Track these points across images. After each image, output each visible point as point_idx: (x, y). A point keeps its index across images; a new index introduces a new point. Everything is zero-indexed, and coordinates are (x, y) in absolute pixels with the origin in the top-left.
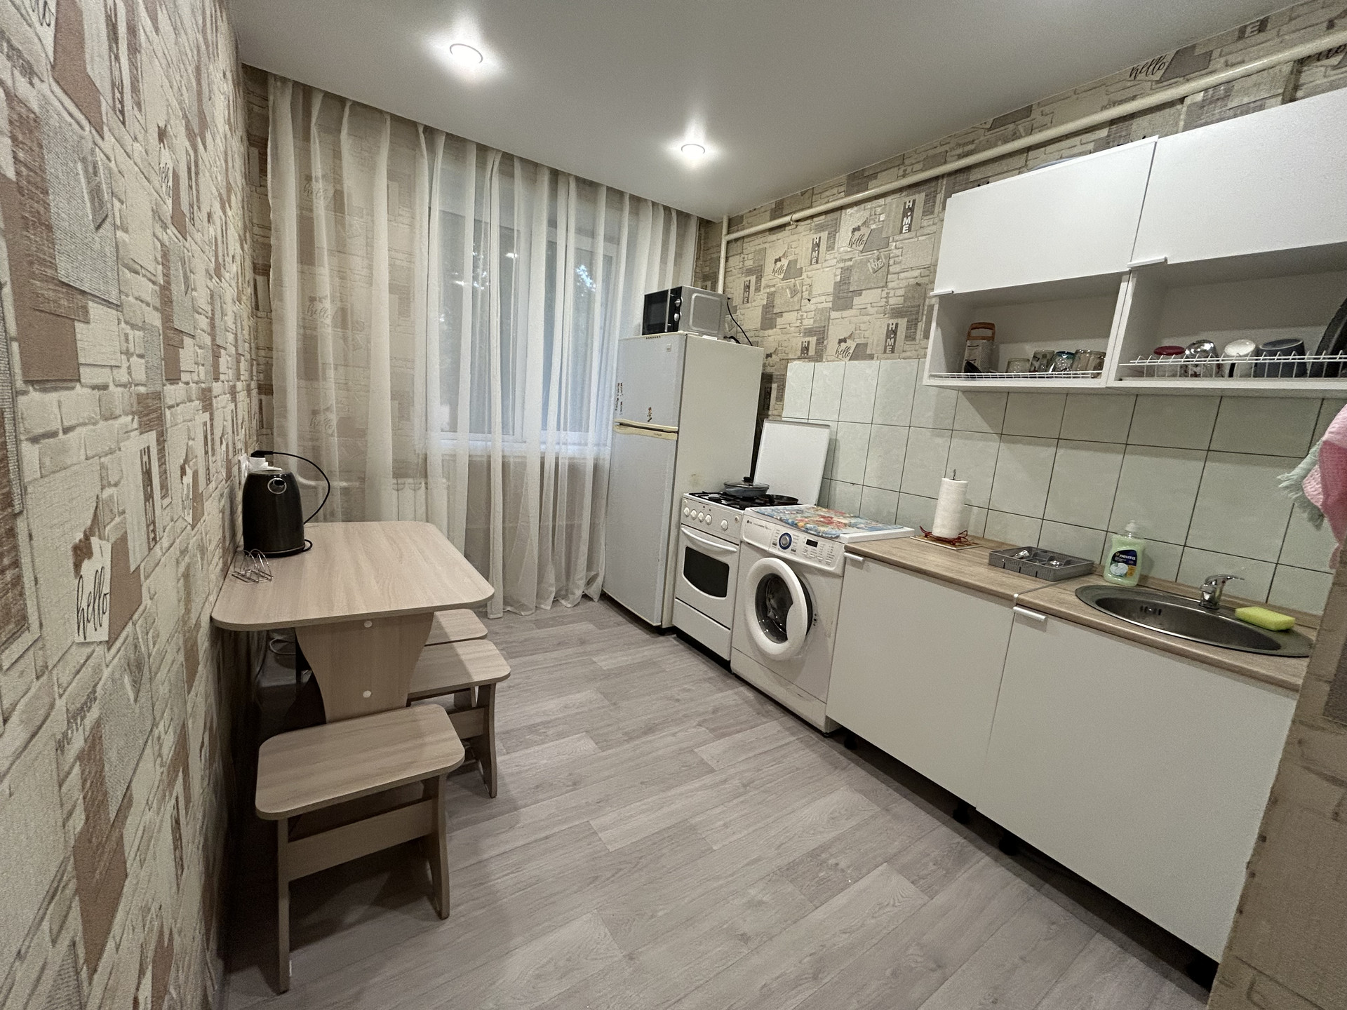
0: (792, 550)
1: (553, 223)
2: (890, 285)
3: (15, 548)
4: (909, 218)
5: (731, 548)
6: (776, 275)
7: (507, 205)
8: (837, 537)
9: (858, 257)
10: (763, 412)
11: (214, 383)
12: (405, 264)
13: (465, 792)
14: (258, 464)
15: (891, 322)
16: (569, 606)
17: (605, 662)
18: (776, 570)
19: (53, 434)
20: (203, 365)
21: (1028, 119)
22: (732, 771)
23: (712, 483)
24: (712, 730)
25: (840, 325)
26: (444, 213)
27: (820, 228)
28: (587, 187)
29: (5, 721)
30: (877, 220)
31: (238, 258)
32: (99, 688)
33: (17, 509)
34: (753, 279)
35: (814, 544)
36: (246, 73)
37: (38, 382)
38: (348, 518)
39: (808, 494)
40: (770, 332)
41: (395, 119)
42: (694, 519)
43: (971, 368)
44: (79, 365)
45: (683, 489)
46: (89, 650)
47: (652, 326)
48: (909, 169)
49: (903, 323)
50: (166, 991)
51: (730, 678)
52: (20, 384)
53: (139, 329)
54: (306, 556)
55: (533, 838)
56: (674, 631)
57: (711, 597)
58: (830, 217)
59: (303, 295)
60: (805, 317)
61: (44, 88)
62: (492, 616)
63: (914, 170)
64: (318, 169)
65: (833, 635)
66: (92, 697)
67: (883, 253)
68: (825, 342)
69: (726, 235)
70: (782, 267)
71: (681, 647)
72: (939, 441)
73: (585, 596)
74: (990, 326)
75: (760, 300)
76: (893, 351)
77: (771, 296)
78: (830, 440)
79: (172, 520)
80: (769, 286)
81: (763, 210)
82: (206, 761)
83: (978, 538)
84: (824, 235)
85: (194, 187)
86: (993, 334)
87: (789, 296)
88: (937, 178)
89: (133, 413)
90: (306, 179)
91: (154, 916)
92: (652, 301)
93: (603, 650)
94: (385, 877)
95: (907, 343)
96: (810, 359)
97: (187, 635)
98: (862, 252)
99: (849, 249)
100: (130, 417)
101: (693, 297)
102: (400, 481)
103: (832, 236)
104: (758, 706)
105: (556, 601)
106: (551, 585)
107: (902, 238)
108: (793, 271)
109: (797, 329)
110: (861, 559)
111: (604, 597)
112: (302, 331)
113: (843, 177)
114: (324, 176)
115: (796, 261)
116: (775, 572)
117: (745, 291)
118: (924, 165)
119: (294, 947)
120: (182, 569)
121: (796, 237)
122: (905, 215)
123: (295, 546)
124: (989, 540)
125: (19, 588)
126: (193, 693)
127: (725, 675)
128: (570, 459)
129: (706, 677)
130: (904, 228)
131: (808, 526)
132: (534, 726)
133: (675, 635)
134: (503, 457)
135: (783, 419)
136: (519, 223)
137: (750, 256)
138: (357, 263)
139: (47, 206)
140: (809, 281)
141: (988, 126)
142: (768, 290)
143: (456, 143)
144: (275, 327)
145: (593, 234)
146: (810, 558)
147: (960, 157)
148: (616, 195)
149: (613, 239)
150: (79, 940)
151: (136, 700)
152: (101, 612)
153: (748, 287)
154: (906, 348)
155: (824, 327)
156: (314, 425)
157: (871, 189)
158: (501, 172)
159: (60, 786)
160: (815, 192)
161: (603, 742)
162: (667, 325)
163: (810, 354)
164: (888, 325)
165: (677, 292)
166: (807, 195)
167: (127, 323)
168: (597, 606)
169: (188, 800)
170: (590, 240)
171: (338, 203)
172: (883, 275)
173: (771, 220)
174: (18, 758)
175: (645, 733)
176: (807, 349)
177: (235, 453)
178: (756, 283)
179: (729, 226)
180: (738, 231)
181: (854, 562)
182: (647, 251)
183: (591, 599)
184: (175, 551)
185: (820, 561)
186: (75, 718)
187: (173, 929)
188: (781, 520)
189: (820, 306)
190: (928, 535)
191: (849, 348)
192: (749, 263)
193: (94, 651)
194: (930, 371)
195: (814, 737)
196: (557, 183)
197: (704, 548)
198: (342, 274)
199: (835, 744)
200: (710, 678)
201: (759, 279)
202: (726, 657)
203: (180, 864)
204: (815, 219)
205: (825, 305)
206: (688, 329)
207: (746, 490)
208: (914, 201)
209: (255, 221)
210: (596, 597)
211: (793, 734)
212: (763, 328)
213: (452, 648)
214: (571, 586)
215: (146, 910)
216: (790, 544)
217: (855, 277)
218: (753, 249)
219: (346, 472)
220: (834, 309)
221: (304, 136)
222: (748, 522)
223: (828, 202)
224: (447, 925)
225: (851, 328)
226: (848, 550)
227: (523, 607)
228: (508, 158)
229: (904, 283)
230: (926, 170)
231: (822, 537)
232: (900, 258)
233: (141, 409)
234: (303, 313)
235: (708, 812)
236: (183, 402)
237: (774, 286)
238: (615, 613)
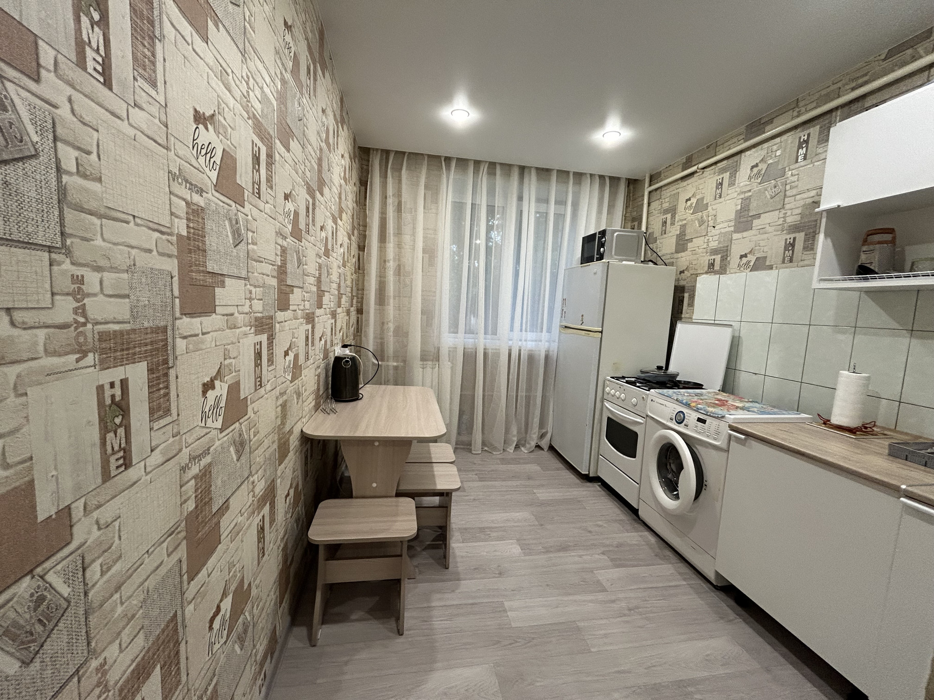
0: (685, 425)
1: (520, 198)
2: (787, 207)
3: (168, 381)
4: (804, 149)
5: (639, 420)
6: (687, 211)
7: (491, 192)
8: (723, 417)
9: (756, 188)
10: (677, 315)
11: (317, 310)
12: (433, 236)
13: (431, 561)
14: (344, 351)
15: (788, 237)
16: (526, 452)
17: (543, 494)
18: (671, 440)
19: (196, 335)
20: (308, 301)
21: (928, 40)
22: (621, 596)
23: (631, 369)
24: (612, 560)
25: (741, 244)
26: (454, 203)
27: (723, 170)
28: (544, 173)
29: (152, 451)
30: (773, 156)
31: (345, 245)
32: (212, 449)
33: (171, 365)
34: (669, 216)
35: (704, 421)
36: (360, 151)
37: (189, 314)
38: (396, 383)
39: (714, 380)
40: (683, 254)
41: (429, 156)
42: (613, 396)
43: (864, 271)
44: (215, 306)
45: (606, 373)
46: (208, 430)
47: (587, 258)
48: (803, 109)
49: (800, 237)
50: (242, 612)
51: (639, 523)
52: (178, 314)
53: (259, 287)
54: (359, 402)
55: (464, 602)
56: (597, 479)
57: (625, 456)
58: (731, 161)
59: (380, 258)
60: (710, 240)
61: (210, 196)
62: (474, 452)
63: (807, 110)
64: (390, 191)
65: (720, 500)
66: (207, 452)
67: (780, 181)
68: (729, 259)
69: (648, 187)
70: (691, 204)
71: (603, 493)
72: (841, 337)
73: (538, 447)
74: (891, 231)
75: (674, 231)
76: (791, 261)
77: (683, 227)
78: (733, 337)
79: (275, 377)
80: (682, 220)
81: (675, 165)
82: (290, 504)
83: (890, 430)
84: (727, 175)
85: (310, 216)
86: (894, 238)
87: (698, 225)
88: (830, 111)
89: (251, 326)
90: (384, 198)
91: (238, 570)
92: (588, 240)
93: (543, 486)
94: (377, 598)
95: (805, 253)
96: (716, 273)
97: (281, 436)
98: (760, 184)
99: (748, 183)
100: (249, 328)
101: (615, 235)
102: (425, 363)
103: (733, 176)
104: (657, 550)
105: (517, 447)
106: (514, 436)
107: (797, 166)
108: (701, 206)
109: (705, 250)
110: (743, 437)
111: (552, 448)
112: (378, 279)
113: (743, 128)
114: (393, 195)
115: (703, 199)
116: (671, 442)
117: (663, 226)
118: (817, 103)
119: (324, 622)
120: (280, 402)
121: (702, 181)
122: (800, 147)
123: (354, 396)
124: (902, 433)
125: (167, 398)
126: (283, 466)
127: (634, 520)
128: (530, 350)
129: (618, 518)
130: (800, 158)
131: (699, 406)
132: (484, 528)
133: (600, 484)
134: (485, 349)
135: (694, 321)
136: (498, 202)
137: (667, 200)
138: (407, 238)
139: (204, 243)
140: (714, 212)
141: (883, 57)
142: (680, 223)
143: (462, 162)
144: (366, 278)
145: (547, 201)
146: (699, 433)
147: (853, 89)
148: (563, 174)
149: (561, 202)
150: (184, 559)
151: (238, 460)
152: (218, 414)
153: (666, 222)
154: (804, 257)
155: (727, 246)
156: (382, 330)
157: (767, 132)
158: (489, 173)
159: (181, 487)
160: (718, 145)
161: (526, 549)
162: (596, 256)
163: (715, 269)
164: (786, 240)
165: (603, 233)
166: (711, 148)
167: (250, 285)
168: (546, 455)
169: (272, 521)
170: (545, 205)
171: (399, 208)
172: (780, 201)
173: (683, 171)
174: (157, 467)
175: (559, 551)
176: (713, 265)
177: (332, 345)
178: (672, 218)
179: (651, 181)
180: (657, 183)
181: (738, 440)
182: (586, 208)
183: (542, 449)
184: (277, 392)
185: (708, 436)
186: (194, 459)
187: (252, 583)
188: (677, 400)
189: (723, 231)
190: (826, 422)
191: (749, 262)
192: (666, 205)
193: (210, 431)
194: (819, 276)
195: (705, 586)
196: (523, 174)
197: (623, 420)
198: (399, 246)
199: (725, 598)
200: (620, 520)
201: (673, 217)
202: (635, 506)
203: (262, 551)
204: (718, 165)
205: (728, 229)
206: (611, 257)
207: (657, 376)
208: (809, 135)
209: (361, 223)
210: (546, 448)
211: (685, 579)
212: (677, 251)
213: (432, 467)
214: (528, 438)
215: (231, 565)
216: (683, 420)
217: (754, 204)
218: (668, 195)
219: (396, 358)
220: (735, 232)
221: (384, 176)
222: (652, 400)
223: (730, 149)
224: (401, 640)
225: (752, 245)
226: (732, 428)
227: (495, 449)
228: (492, 165)
229: (802, 203)
230: (820, 106)
231: (710, 416)
232: (796, 183)
233: (257, 323)
234: (380, 269)
235: (594, 621)
236: (291, 320)
237: (685, 219)
238: (558, 462)
